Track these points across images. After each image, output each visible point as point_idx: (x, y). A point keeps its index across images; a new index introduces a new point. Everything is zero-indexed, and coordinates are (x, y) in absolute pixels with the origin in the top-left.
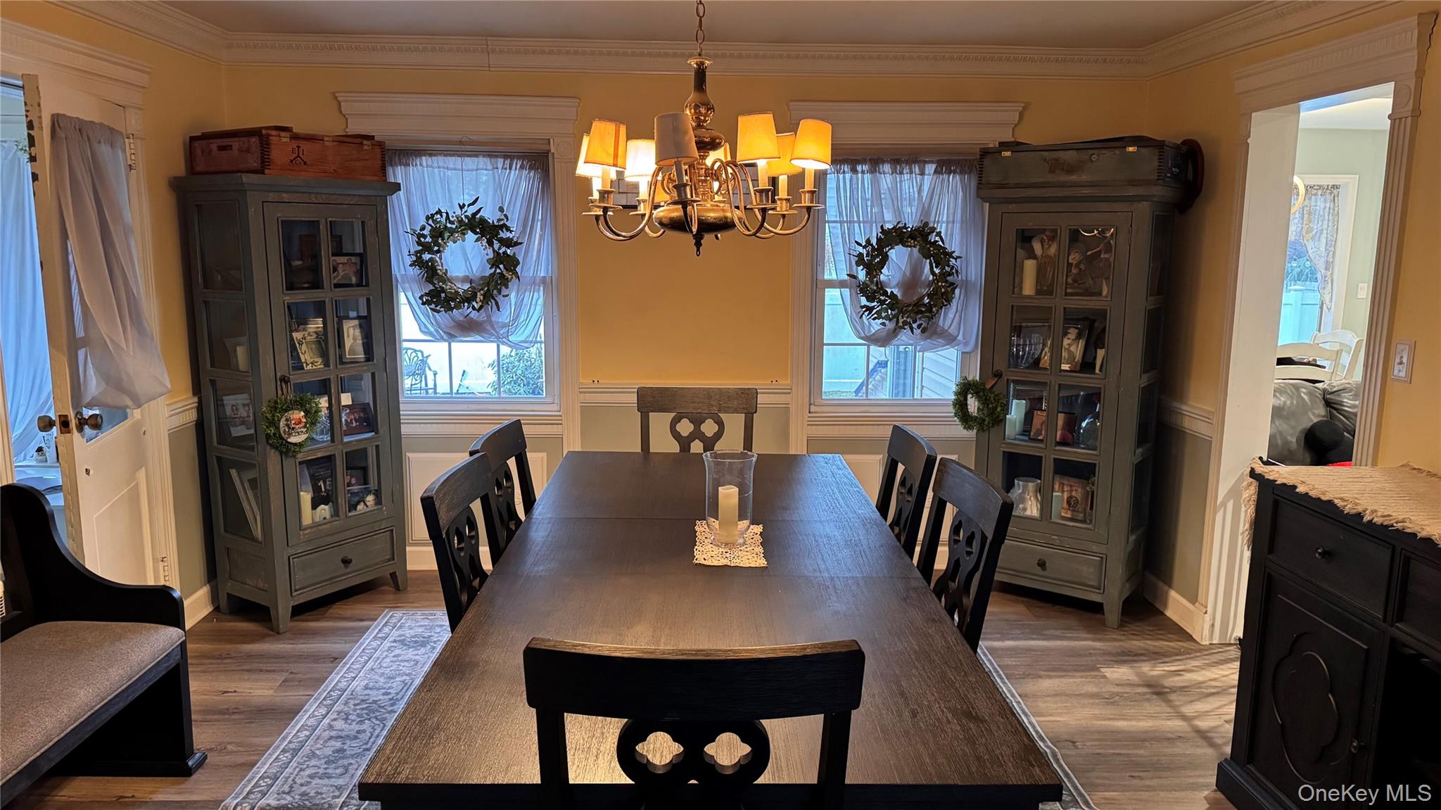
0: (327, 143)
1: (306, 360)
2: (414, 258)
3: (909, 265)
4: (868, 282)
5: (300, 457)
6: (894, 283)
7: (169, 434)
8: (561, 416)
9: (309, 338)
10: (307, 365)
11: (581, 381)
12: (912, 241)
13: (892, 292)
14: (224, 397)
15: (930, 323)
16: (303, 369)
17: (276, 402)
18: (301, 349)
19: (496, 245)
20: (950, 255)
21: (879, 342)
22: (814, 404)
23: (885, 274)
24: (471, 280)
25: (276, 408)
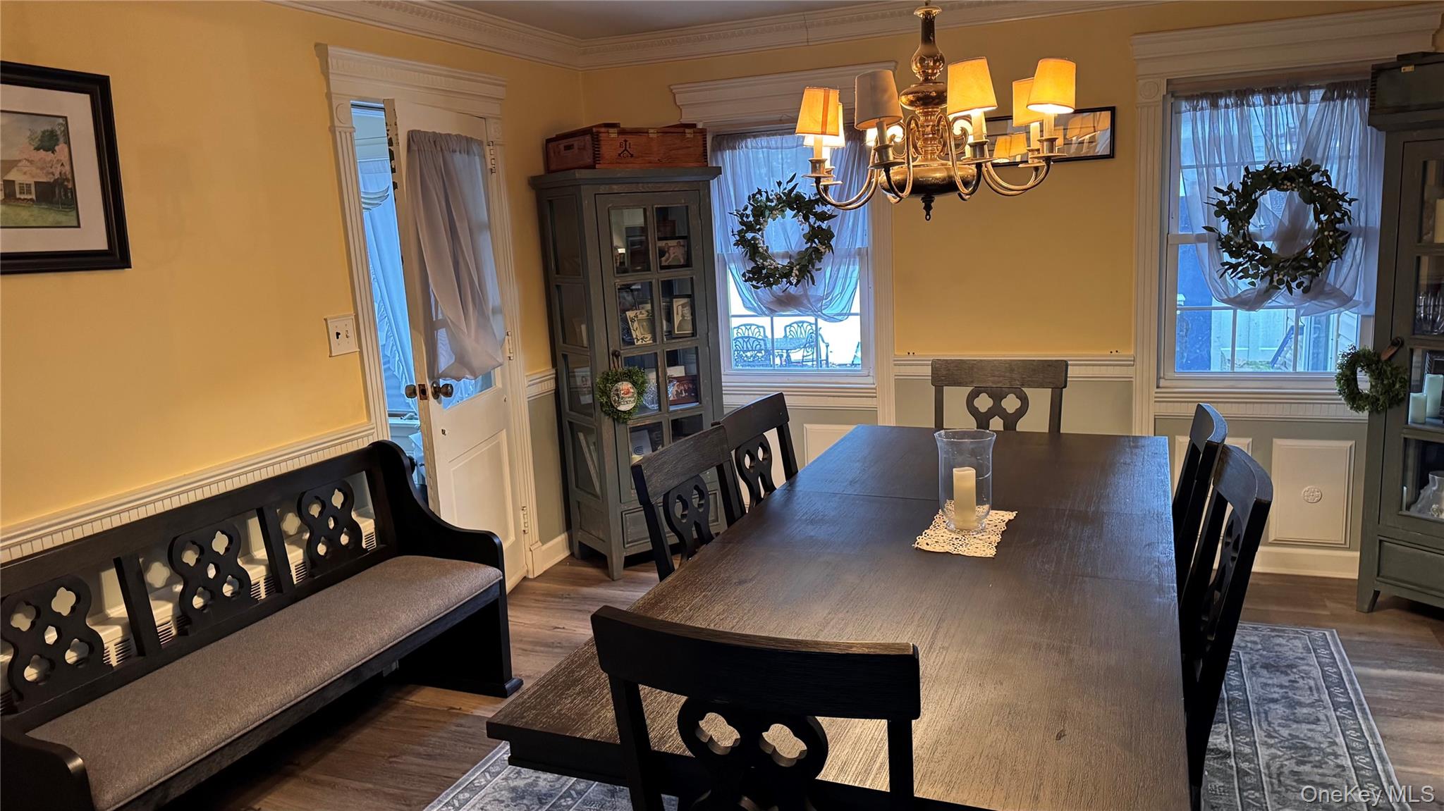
0: (651, 135)
1: (637, 336)
2: (738, 238)
3: (1287, 213)
4: (1232, 235)
5: (631, 423)
6: (1267, 234)
7: (528, 402)
8: (875, 389)
9: (640, 316)
10: (638, 340)
11: (896, 353)
12: (1289, 184)
13: (1263, 245)
14: (576, 370)
15: (1314, 281)
16: (634, 344)
17: (608, 375)
18: (633, 326)
19: (812, 219)
20: (1342, 197)
21: (1246, 305)
22: (1164, 378)
23: (1256, 225)
24: (790, 255)
25: (608, 380)
